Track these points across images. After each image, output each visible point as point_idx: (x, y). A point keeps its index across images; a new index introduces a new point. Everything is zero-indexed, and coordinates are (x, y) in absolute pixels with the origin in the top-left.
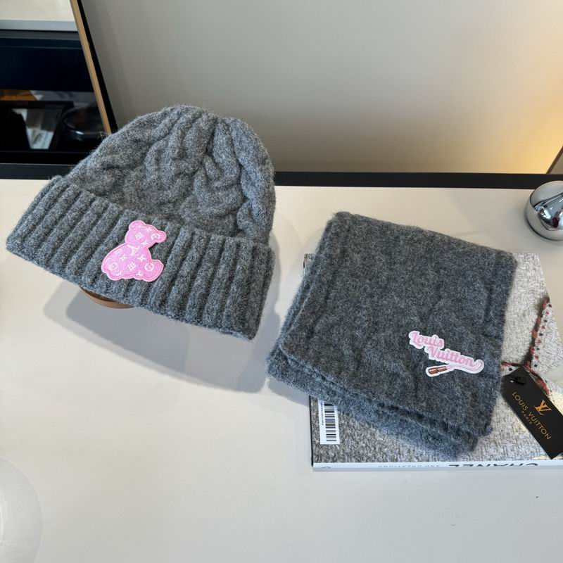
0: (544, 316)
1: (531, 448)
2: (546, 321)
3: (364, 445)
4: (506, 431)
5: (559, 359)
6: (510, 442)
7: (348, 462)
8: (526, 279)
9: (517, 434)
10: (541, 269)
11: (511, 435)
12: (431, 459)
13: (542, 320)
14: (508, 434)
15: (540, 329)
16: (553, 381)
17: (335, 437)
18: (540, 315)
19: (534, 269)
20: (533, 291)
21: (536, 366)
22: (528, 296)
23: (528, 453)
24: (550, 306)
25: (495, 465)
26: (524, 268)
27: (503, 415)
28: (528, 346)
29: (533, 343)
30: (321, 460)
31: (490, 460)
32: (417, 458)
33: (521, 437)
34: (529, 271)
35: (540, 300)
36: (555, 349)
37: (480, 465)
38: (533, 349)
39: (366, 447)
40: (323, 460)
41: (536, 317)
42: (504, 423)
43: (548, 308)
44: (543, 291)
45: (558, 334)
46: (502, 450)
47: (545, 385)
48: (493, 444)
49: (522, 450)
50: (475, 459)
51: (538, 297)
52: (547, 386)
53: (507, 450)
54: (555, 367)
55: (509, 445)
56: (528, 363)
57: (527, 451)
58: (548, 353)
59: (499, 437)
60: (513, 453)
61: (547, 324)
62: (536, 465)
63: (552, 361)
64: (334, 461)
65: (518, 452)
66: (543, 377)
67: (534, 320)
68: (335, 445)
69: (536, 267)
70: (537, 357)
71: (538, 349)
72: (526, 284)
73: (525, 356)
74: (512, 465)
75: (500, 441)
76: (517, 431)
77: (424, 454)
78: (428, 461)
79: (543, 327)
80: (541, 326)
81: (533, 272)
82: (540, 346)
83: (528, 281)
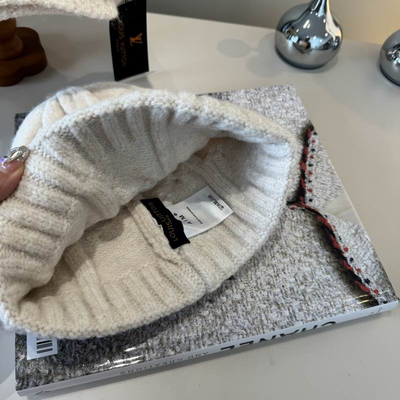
0: (311, 145)
1: (324, 303)
2: (313, 150)
3: (95, 347)
4: (288, 286)
5: (336, 189)
6: (296, 299)
7: (70, 377)
8: (284, 111)
9: (303, 287)
10: (299, 98)
11: (295, 289)
12: (193, 347)
13: (309, 149)
14: (292, 289)
15: (309, 159)
16: (335, 215)
17: (51, 345)
18: (306, 145)
19: (292, 99)
20: (294, 121)
21: (311, 200)
22: (290, 127)
23: (321, 309)
24: (315, 134)
25: (282, 335)
26: (281, 100)
27: (281, 266)
28: (298, 179)
29: (303, 176)
30: (28, 385)
31: (273, 329)
32: (174, 349)
33: (309, 290)
34: (285, 101)
35: (303, 129)
36: (330, 179)
37: (262, 340)
38: (304, 182)
39: (98, 348)
40: (31, 384)
41: (302, 147)
42: (284, 276)
43: (313, 137)
44: (305, 119)
45: (330, 162)
46: (287, 313)
47: (325, 220)
48: (274, 307)
49: (313, 306)
50: (254, 332)
51: (301, 126)
52: (329, 221)
53: (293, 311)
54: (333, 199)
55: (296, 304)
56: (301, 198)
57: (319, 307)
58: (322, 184)
59: (281, 295)
60: (302, 313)
61: (315, 153)
62: (333, 323)
63: (328, 192)
64: (48, 382)
65: (308, 310)
66: (322, 212)
67: (300, 151)
68: (50, 357)
69: (294, 98)
70: (310, 191)
71: (310, 181)
72: (285, 115)
73: (296, 191)
74: (304, 330)
75: (283, 301)
76: (302, 283)
77: (183, 341)
78: (189, 350)
79: (312, 157)
80: (309, 156)
81: (291, 102)
82: (312, 178)
83: (287, 112)
